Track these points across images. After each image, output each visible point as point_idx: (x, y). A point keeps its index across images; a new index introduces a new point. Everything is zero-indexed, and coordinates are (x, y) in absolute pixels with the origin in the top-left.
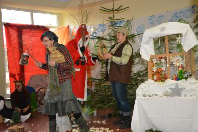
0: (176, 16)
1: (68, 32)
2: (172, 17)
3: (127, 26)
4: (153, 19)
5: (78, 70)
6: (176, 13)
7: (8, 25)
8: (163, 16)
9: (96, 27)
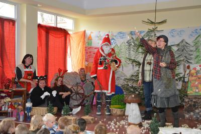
0: (196, 32)
1: (85, 36)
2: (192, 32)
3: (147, 36)
4: (174, 32)
5: (102, 68)
6: (197, 30)
7: (40, 26)
8: (183, 31)
9: (115, 34)
